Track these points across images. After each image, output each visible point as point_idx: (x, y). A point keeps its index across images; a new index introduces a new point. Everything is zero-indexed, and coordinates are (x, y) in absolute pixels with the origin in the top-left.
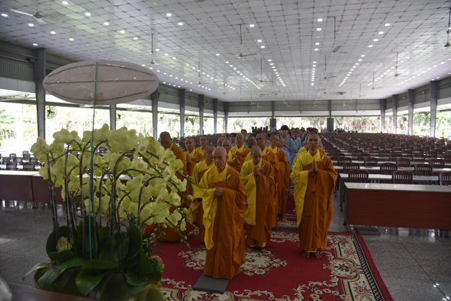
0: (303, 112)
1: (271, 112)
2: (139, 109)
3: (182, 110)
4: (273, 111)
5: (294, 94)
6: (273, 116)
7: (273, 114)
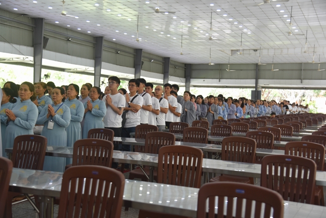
0: (304, 81)
1: (254, 81)
2: (15, 60)
3: (98, 68)
4: (257, 79)
5: (285, 51)
6: (256, 87)
7: (257, 83)
